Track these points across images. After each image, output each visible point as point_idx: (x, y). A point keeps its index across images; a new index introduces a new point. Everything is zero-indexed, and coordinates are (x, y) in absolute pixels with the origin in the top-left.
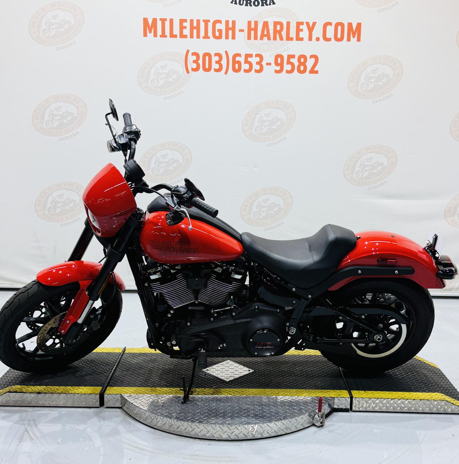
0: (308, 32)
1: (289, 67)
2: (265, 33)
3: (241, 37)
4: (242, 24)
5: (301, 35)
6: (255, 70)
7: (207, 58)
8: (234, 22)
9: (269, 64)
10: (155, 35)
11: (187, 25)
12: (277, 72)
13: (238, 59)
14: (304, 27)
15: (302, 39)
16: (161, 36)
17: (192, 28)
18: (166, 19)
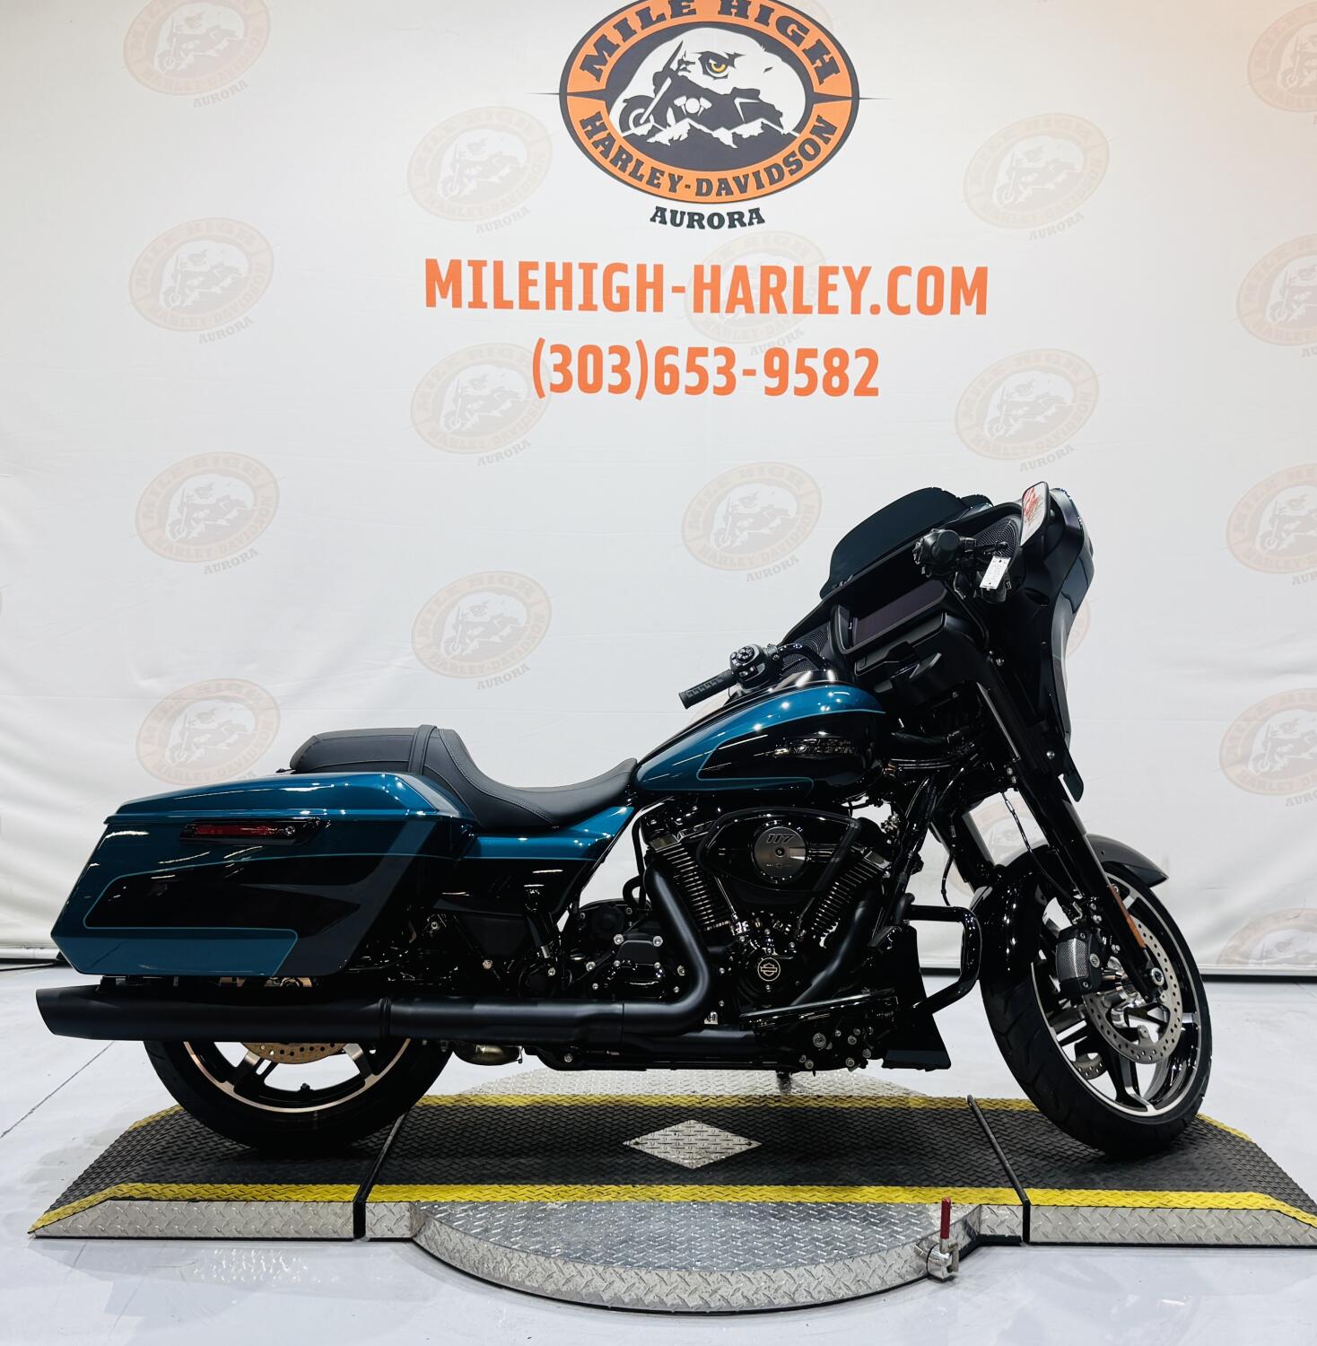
0: (850, 293)
1: (801, 380)
2: (740, 295)
3: (677, 304)
4: (679, 274)
5: (833, 299)
6: (715, 388)
7: (590, 358)
8: (659, 270)
9: (749, 373)
10: (457, 303)
11: (539, 275)
12: (769, 391)
13: (669, 360)
14: (839, 279)
15: (834, 310)
16: (471, 305)
17: (551, 284)
18: (484, 263)
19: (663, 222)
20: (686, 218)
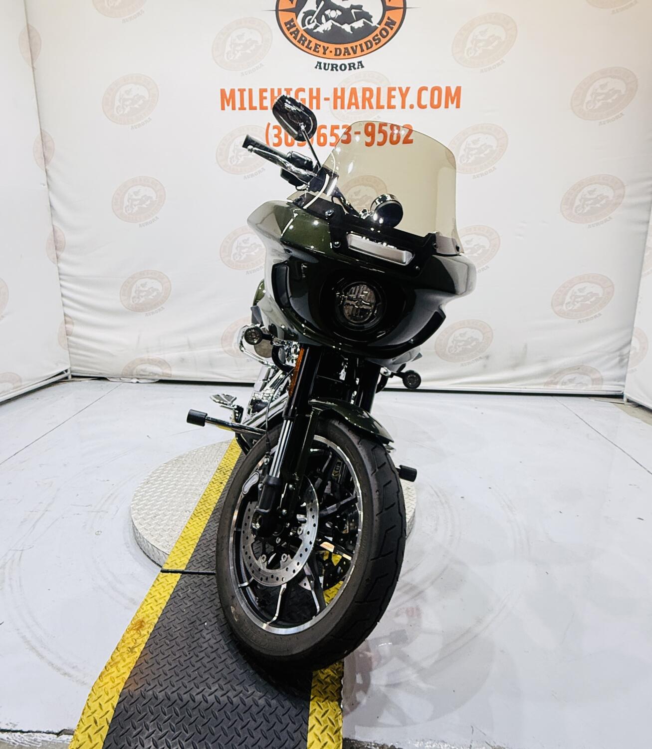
0: (401, 98)
1: (380, 138)
2: (353, 101)
4: (327, 92)
5: (393, 102)
8: (318, 90)
9: (358, 133)
10: (234, 108)
11: (268, 95)
12: (367, 144)
13: (323, 131)
15: (394, 107)
16: (240, 109)
17: (273, 98)
18: (244, 90)
19: (320, 68)
20: (330, 66)
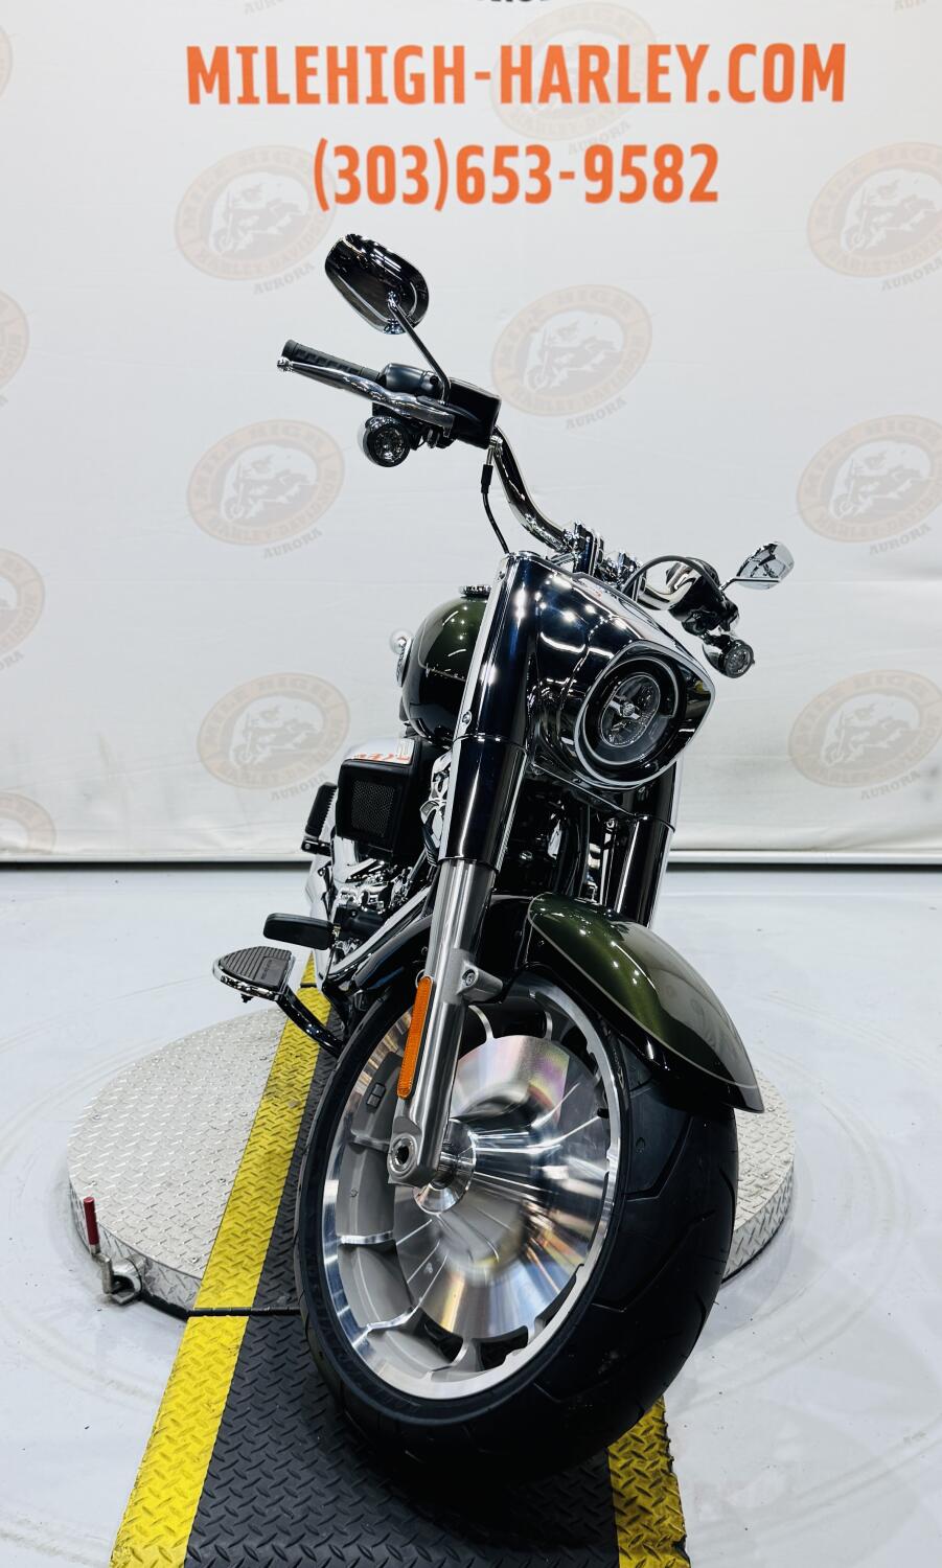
0: (685, 77)
1: (627, 184)
2: (555, 81)
3: (482, 94)
4: (482, 57)
5: (664, 84)
6: (528, 195)
7: (381, 161)
8: (459, 52)
9: (567, 175)
10: (224, 98)
11: (319, 62)
12: (591, 198)
13: (473, 161)
14: (671, 61)
15: (666, 98)
16: (242, 100)
17: (333, 72)
